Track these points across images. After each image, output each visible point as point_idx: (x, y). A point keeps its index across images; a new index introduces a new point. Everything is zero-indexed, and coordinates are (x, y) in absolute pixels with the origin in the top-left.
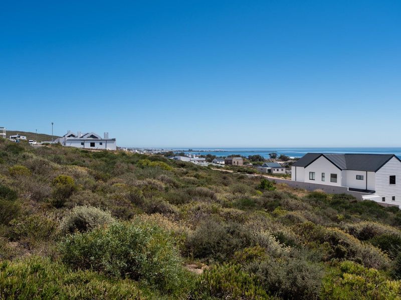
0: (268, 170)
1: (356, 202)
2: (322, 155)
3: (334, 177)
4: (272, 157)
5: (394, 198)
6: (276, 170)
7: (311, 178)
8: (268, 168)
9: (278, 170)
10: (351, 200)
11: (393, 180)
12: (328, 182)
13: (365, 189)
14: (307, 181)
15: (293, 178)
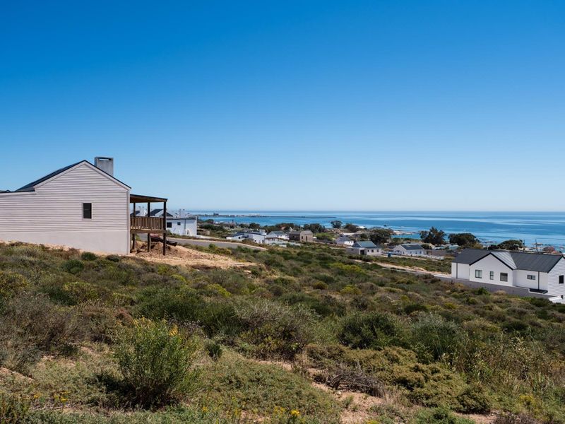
0: (361, 251)
3: (504, 276)
4: (335, 227)
5: (562, 297)
6: (370, 251)
7: (477, 276)
9: (373, 251)
11: (561, 280)
12: (497, 281)
13: (537, 288)
14: (473, 279)
15: (453, 275)
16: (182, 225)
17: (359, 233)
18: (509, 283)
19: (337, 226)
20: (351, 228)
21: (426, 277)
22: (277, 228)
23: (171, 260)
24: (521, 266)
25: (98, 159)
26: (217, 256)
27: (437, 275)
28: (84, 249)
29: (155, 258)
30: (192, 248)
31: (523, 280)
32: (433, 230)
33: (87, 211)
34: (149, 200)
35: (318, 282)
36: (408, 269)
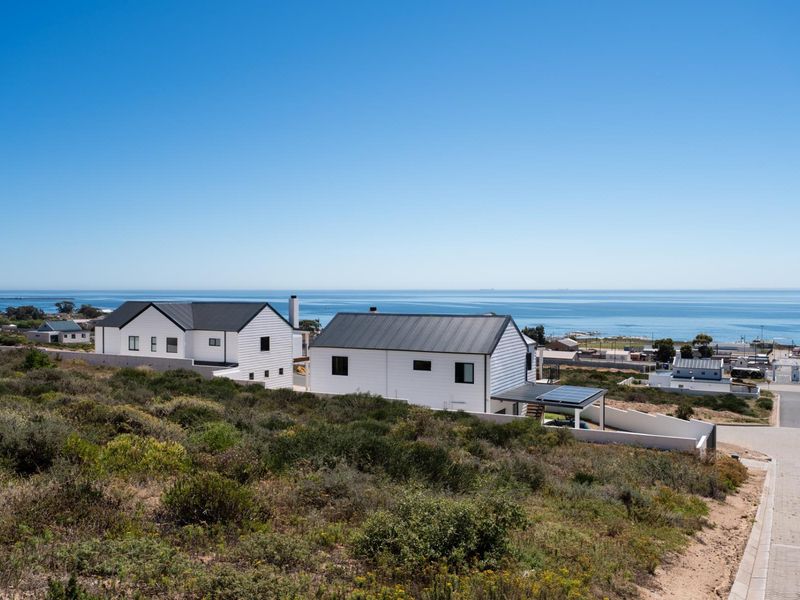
0: (53, 337)
1: (199, 381)
2: (151, 304)
3: (172, 343)
4: (63, 311)
5: (267, 374)
6: (69, 336)
7: (132, 347)
8: (51, 333)
9: (73, 337)
10: (193, 379)
11: (265, 344)
12: (161, 352)
13: (223, 361)
14: (126, 352)
15: (98, 349)
18: (180, 354)
31: (201, 347)
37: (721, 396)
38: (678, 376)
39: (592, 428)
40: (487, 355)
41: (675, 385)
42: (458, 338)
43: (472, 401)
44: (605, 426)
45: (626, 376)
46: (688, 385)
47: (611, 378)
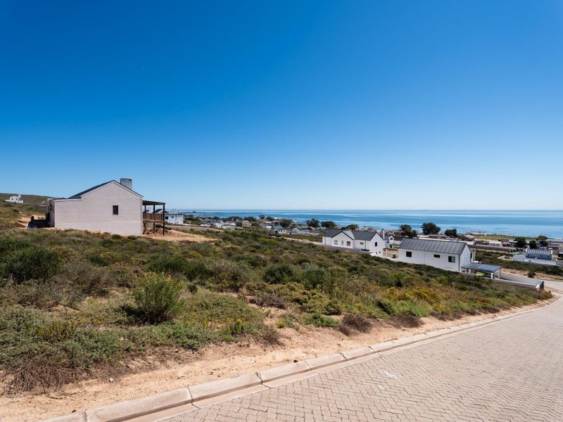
3: (349, 243)
5: (376, 253)
7: (335, 244)
11: (376, 244)
12: (345, 246)
13: (365, 249)
14: (333, 245)
15: (323, 243)
16: (174, 218)
17: (275, 221)
18: (351, 247)
19: (262, 218)
20: (270, 219)
21: (310, 244)
22: (229, 220)
23: (168, 238)
24: (357, 238)
25: (122, 180)
26: (195, 235)
27: (315, 243)
28: (113, 232)
29: (158, 237)
30: (180, 231)
31: (358, 245)
32: (313, 220)
33: (116, 210)
34: (154, 204)
35: (252, 249)
36: (300, 240)
37: (550, 267)
38: (528, 256)
39: (496, 279)
40: (460, 255)
41: (527, 260)
42: (444, 248)
43: (454, 267)
44: (501, 278)
45: (502, 255)
46: (533, 261)
47: (494, 255)
